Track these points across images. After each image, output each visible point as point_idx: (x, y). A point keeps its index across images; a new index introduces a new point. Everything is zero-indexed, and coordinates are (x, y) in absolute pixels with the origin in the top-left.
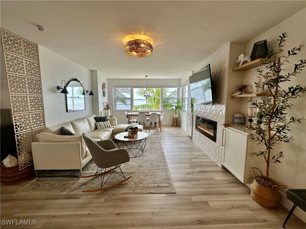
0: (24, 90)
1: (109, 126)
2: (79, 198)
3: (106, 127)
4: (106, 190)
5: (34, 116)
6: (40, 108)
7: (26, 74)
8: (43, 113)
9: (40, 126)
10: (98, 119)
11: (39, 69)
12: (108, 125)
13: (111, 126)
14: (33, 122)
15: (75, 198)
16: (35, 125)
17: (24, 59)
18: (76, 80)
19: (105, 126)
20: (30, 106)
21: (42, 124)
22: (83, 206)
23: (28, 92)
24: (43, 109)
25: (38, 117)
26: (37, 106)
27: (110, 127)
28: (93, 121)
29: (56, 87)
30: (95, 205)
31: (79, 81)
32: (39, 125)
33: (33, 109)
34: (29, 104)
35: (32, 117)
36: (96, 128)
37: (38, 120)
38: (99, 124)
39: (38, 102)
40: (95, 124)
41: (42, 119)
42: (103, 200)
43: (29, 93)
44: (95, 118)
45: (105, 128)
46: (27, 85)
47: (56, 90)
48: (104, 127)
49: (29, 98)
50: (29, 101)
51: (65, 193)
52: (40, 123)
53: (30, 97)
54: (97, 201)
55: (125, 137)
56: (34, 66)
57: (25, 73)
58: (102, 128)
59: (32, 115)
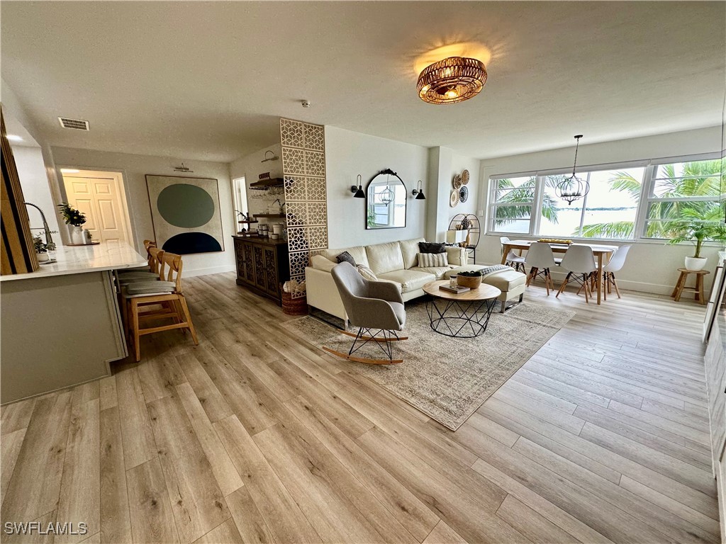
0: (303, 195)
1: (441, 264)
2: (320, 355)
3: (436, 264)
4: (354, 362)
5: (313, 231)
6: (323, 221)
7: (305, 173)
8: (326, 228)
9: (321, 246)
10: (424, 248)
11: (324, 163)
12: (441, 261)
13: (446, 263)
14: (311, 240)
15: (316, 353)
16: (314, 245)
17: (304, 152)
18: (389, 172)
19: (434, 263)
20: (308, 218)
21: (323, 244)
22: (315, 366)
23: (307, 197)
24: (326, 222)
25: (318, 234)
26: (318, 217)
27: (444, 266)
28: (413, 250)
29: (350, 187)
30: (326, 372)
31: (395, 174)
32: (319, 244)
33: (313, 221)
34: (308, 214)
35: (310, 233)
36: (416, 264)
37: (318, 237)
38: (423, 257)
39: (320, 212)
40: (417, 257)
41: (323, 237)
42: (338, 371)
43: (309, 198)
44: (421, 245)
45: (434, 266)
46: (306, 189)
47: (350, 192)
48: (431, 264)
49: (307, 207)
50: (307, 210)
51: (314, 343)
52: (321, 242)
53: (309, 205)
54: (331, 368)
55: (441, 289)
56: (318, 158)
57: (305, 171)
58: (427, 265)
59: (310, 229)
